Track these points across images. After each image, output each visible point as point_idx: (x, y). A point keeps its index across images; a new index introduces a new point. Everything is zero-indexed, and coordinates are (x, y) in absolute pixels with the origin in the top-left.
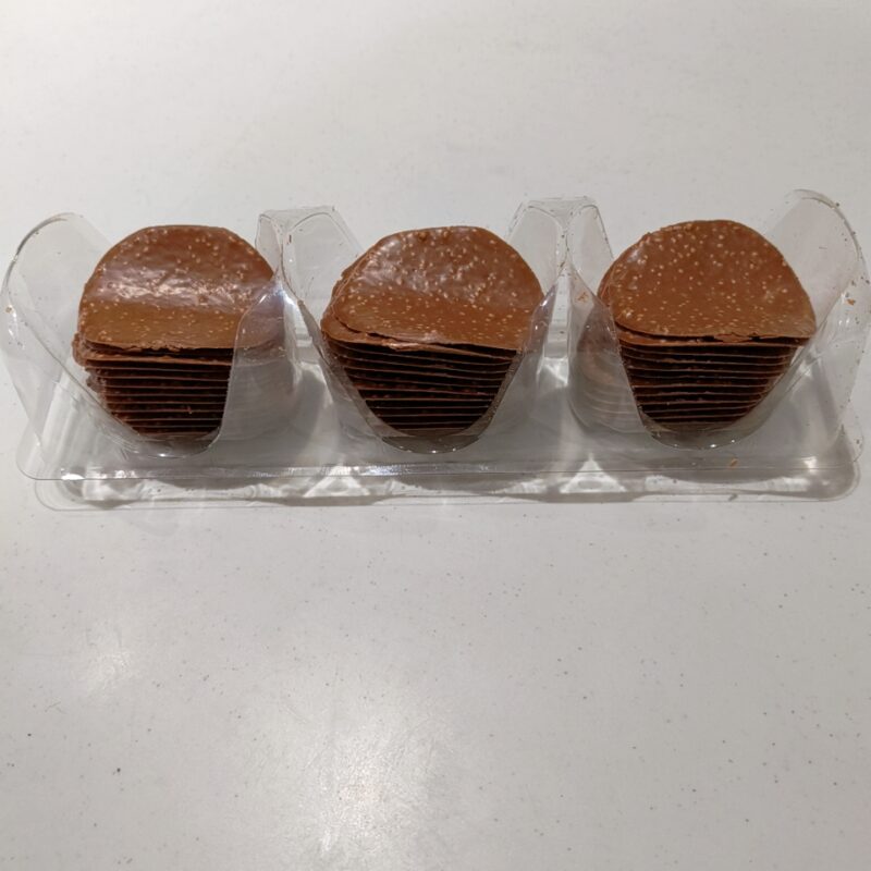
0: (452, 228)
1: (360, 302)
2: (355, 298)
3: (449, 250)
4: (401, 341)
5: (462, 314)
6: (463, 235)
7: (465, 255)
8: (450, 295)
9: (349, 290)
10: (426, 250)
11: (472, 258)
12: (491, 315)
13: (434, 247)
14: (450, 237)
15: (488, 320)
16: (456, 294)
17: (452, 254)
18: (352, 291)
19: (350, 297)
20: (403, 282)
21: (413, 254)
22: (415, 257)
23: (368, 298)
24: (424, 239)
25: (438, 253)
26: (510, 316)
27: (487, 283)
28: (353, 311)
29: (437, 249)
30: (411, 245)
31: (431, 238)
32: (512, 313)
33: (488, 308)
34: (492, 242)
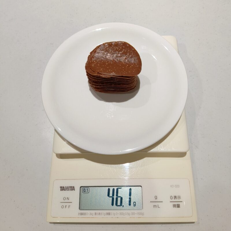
0: (118, 42)
1: (95, 63)
2: (94, 61)
3: (117, 48)
4: (105, 75)
5: (120, 65)
6: (120, 44)
7: (121, 49)
8: (117, 60)
9: (92, 59)
10: (111, 48)
11: (123, 50)
12: (127, 65)
13: (113, 47)
14: (117, 44)
15: (127, 67)
16: (119, 60)
17: (118, 49)
18: (93, 59)
19: (92, 61)
20: (105, 57)
21: (108, 49)
22: (108, 50)
23: (97, 61)
24: (110, 45)
25: (114, 49)
26: (132, 66)
27: (127, 57)
28: (93, 66)
29: (114, 48)
30: (107, 47)
31: (112, 44)
32: (133, 64)
33: (127, 64)
34: (128, 45)
